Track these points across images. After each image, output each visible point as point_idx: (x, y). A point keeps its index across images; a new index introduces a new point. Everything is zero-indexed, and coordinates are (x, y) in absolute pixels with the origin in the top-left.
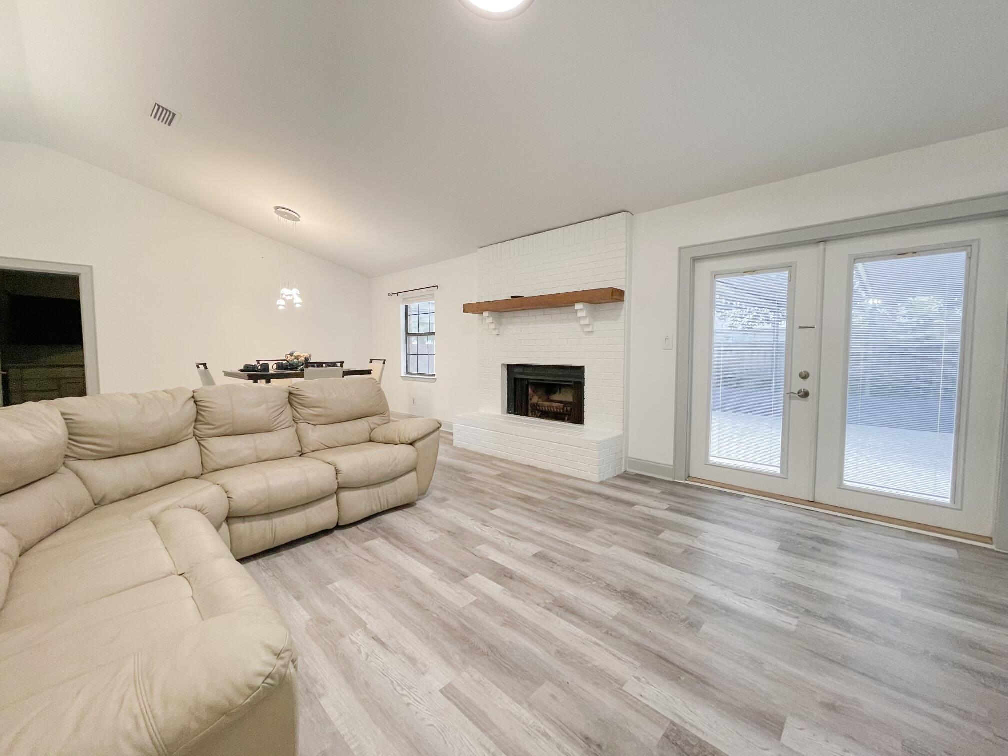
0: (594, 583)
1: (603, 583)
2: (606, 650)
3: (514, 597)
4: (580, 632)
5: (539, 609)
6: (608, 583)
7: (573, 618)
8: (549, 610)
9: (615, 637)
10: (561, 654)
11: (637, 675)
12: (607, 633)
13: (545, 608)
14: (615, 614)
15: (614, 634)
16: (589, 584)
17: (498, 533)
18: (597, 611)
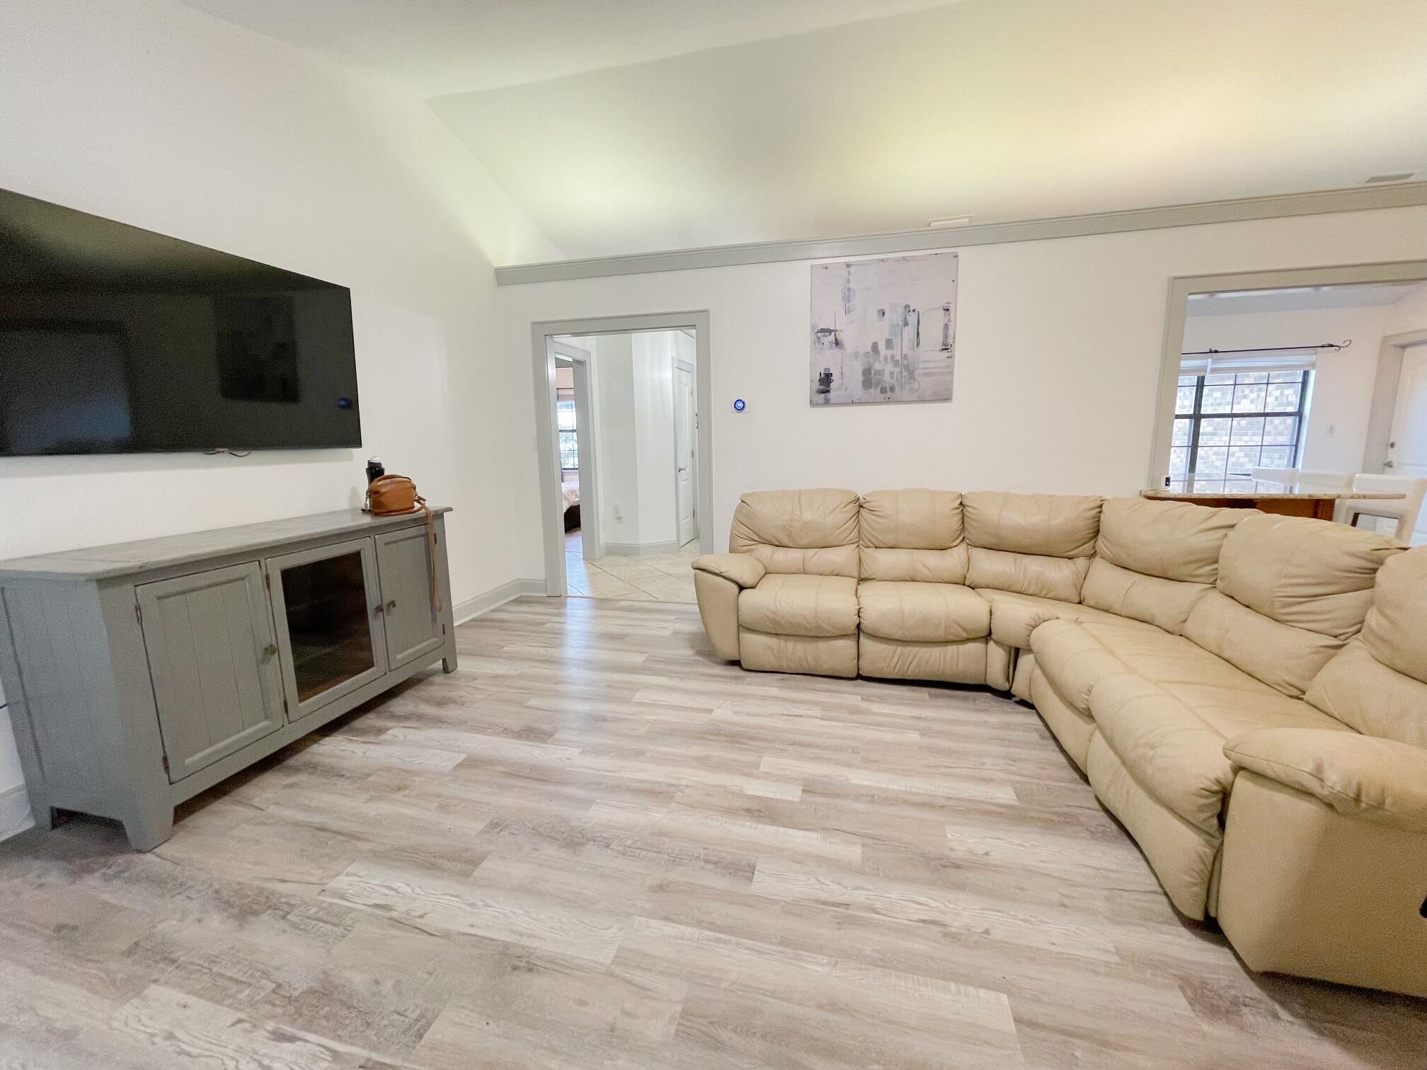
0: (629, 843)
1: (616, 848)
2: (599, 770)
3: (724, 787)
4: (628, 775)
5: (684, 782)
6: (609, 851)
7: (642, 786)
8: (673, 785)
9: (591, 784)
10: (639, 754)
11: (570, 761)
12: (600, 784)
13: (679, 786)
14: (594, 807)
15: (593, 787)
16: (636, 838)
17: (878, 905)
18: (614, 803)
